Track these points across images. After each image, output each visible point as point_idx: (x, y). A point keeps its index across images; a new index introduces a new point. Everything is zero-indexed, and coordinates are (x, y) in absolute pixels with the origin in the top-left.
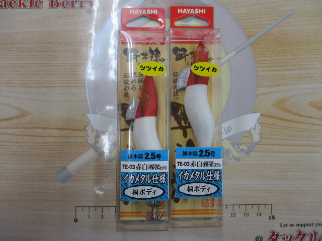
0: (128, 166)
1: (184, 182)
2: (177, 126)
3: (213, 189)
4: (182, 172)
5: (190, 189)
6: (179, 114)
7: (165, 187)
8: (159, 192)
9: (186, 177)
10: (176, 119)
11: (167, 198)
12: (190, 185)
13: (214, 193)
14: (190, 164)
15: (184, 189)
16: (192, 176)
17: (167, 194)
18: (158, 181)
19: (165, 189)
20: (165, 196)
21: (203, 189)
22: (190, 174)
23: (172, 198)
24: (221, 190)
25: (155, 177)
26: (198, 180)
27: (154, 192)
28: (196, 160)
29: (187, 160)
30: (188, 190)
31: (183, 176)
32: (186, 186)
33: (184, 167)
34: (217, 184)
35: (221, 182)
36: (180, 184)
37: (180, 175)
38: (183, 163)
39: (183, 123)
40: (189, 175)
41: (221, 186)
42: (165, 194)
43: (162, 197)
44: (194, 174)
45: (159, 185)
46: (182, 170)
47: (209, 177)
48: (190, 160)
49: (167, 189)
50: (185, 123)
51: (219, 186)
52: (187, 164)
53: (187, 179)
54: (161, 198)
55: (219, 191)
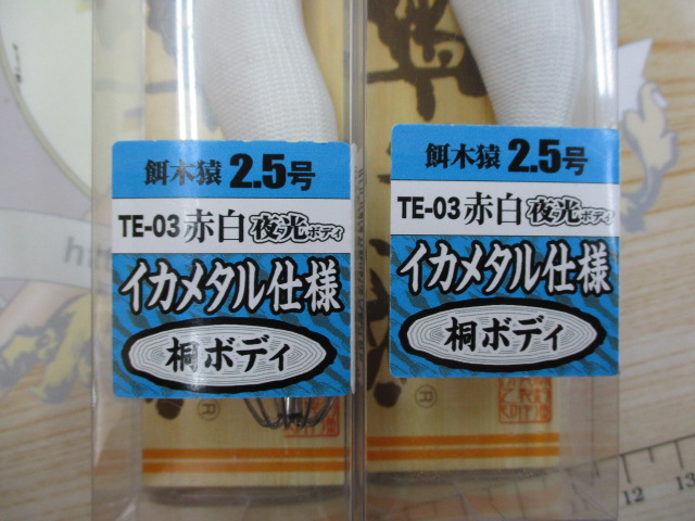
0: (147, 221)
1: (432, 299)
2: (391, 65)
3: (578, 334)
4: (422, 251)
5: (462, 335)
6: (400, 12)
7: (336, 332)
8: (306, 354)
9: (443, 277)
10: (384, 37)
11: (347, 385)
12: (464, 315)
13: (579, 356)
14: (463, 209)
15: (429, 334)
16: (472, 270)
17: (347, 365)
18: (301, 300)
19: (334, 340)
20: (336, 376)
21: (528, 334)
22: (460, 259)
23: (369, 386)
24: (615, 343)
25: (283, 279)
26: (502, 292)
27: (280, 355)
28: (494, 189)
29: (447, 189)
30: (452, 339)
31: (427, 271)
32: (444, 320)
33: (430, 226)
34: (598, 309)
35: (615, 303)
36: (414, 311)
37: (413, 263)
38: (428, 203)
39: (416, 54)
40: (458, 265)
41: (615, 321)
42: (336, 366)
43: (318, 378)
44: (485, 258)
45: (305, 320)
46: (421, 240)
47: (558, 275)
48: (465, 190)
49: (346, 340)
50: (428, 55)
51: (605, 322)
52: (446, 208)
53: (446, 285)
54: (317, 386)
55: (606, 346)
